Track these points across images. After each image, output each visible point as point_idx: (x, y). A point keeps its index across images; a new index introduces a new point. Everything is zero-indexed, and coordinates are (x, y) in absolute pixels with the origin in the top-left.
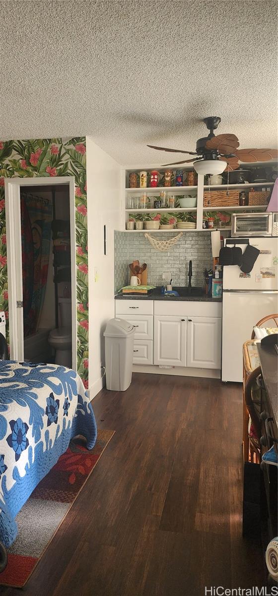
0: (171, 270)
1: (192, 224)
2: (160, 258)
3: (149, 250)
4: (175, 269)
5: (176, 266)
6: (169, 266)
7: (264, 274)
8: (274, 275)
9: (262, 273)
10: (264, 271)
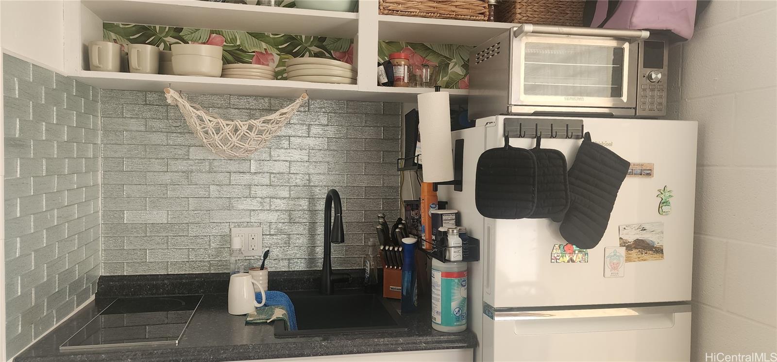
0: (263, 216)
1: (339, 68)
2: (221, 177)
3: (181, 152)
4: (276, 214)
5: (280, 204)
6: (254, 204)
7: (629, 248)
8: (659, 251)
9: (624, 243)
10: (631, 238)
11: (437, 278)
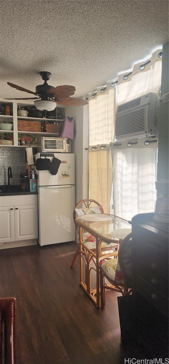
1: (10, 142)
7: (63, 175)
8: (69, 176)
9: (62, 174)
10: (63, 173)
11: (31, 182)
